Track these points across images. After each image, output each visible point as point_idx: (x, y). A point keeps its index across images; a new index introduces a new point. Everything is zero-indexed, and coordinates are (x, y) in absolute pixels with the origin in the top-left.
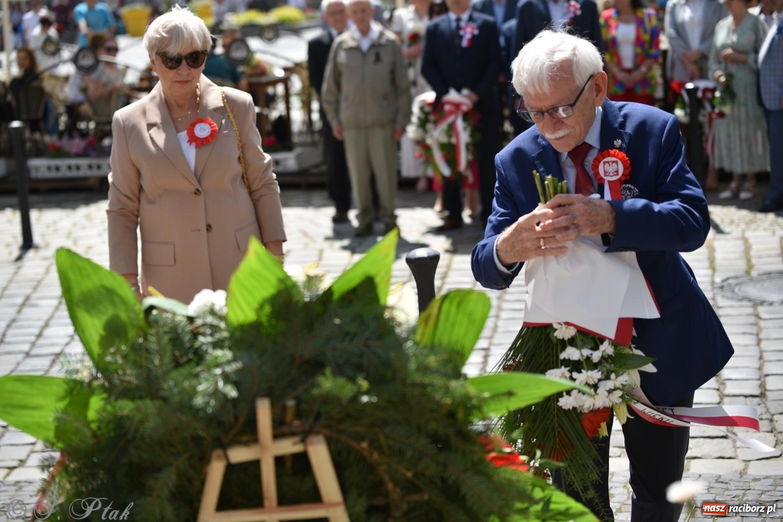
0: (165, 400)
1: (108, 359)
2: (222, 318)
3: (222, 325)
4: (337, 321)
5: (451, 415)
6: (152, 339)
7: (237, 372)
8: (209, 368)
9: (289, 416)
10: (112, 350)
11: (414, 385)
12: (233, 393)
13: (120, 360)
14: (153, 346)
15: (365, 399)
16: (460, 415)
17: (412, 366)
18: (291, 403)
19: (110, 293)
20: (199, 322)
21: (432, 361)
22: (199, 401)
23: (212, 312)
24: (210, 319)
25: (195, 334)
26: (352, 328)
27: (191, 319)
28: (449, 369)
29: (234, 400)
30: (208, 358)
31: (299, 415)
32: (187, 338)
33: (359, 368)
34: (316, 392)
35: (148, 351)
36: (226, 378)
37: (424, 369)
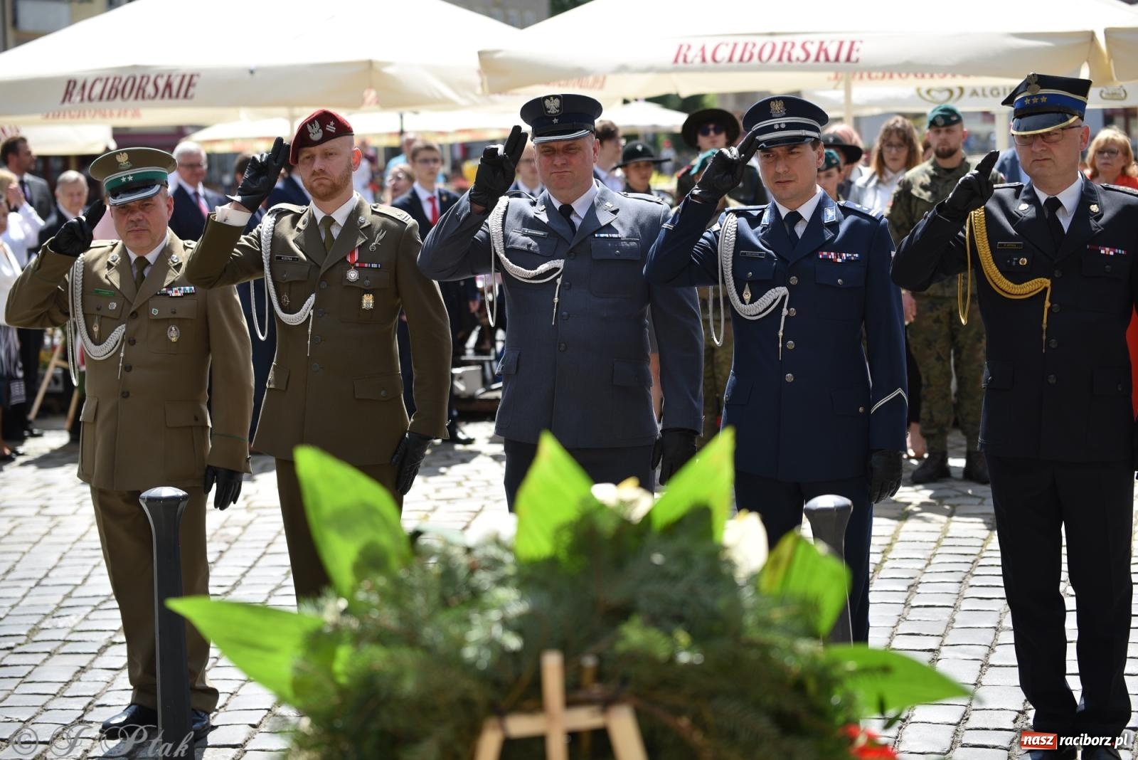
0: (428, 649)
1: (361, 596)
2: (509, 549)
3: (508, 558)
4: (658, 559)
5: (799, 686)
6: (417, 572)
7: (521, 617)
8: (483, 609)
9: (587, 678)
10: (366, 584)
11: (751, 645)
12: (513, 642)
13: (375, 599)
14: (416, 581)
15: (684, 657)
16: (812, 686)
17: (750, 620)
18: (589, 662)
19: (369, 512)
20: (478, 554)
21: (778, 615)
22: (469, 653)
23: (497, 542)
24: (493, 551)
25: (472, 570)
26: (675, 568)
27: (469, 550)
28: (798, 625)
29: (515, 655)
30: (487, 599)
31: (600, 676)
32: (462, 573)
33: (679, 619)
34: (621, 647)
35: (412, 587)
36: (506, 624)
37: (766, 624)
